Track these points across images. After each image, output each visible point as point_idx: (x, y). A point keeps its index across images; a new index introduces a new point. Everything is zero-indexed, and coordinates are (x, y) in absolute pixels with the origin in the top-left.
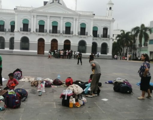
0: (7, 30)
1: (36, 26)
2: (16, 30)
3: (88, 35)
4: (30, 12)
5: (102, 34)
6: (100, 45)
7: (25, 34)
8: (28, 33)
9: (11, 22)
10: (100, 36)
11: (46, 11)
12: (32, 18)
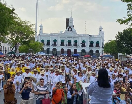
0: (46, 44)
1: (60, 43)
2: (50, 45)
3: (87, 46)
4: (57, 36)
5: (96, 45)
6: (95, 51)
7: (55, 47)
8: (56, 46)
9: (48, 40)
10: (95, 46)
11: (65, 35)
12: (58, 39)
